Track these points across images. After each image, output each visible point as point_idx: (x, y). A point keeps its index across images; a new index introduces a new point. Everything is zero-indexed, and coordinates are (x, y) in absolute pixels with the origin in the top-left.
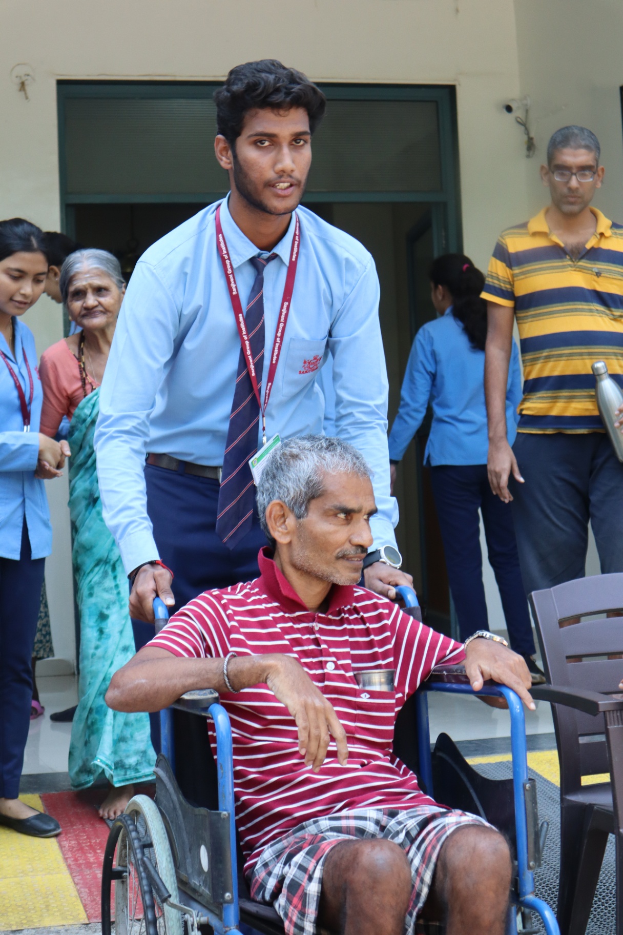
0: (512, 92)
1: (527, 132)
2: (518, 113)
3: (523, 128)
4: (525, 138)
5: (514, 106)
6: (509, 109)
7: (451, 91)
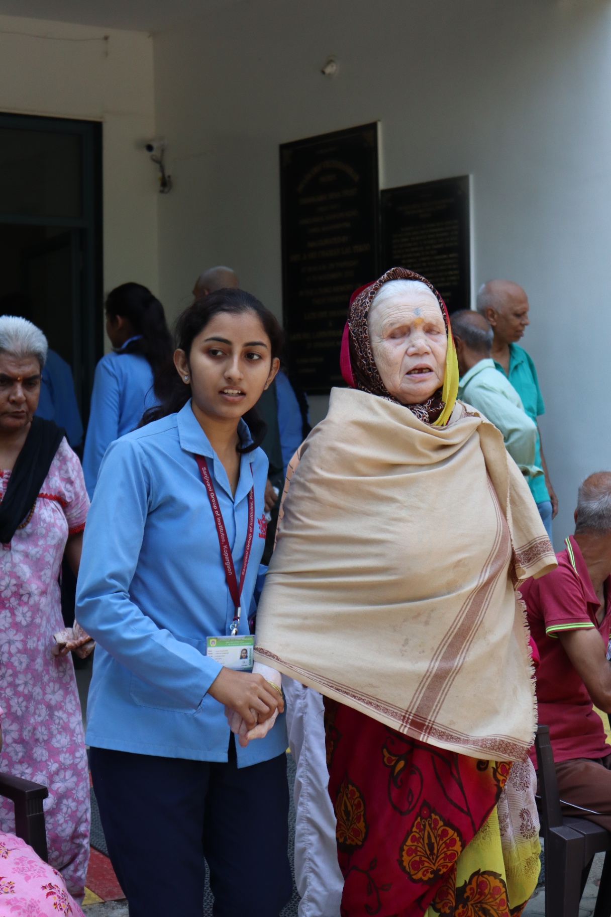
0: (149, 132)
1: (162, 169)
2: (156, 153)
3: (158, 166)
4: (160, 175)
5: (155, 145)
6: (150, 148)
7: (96, 128)
